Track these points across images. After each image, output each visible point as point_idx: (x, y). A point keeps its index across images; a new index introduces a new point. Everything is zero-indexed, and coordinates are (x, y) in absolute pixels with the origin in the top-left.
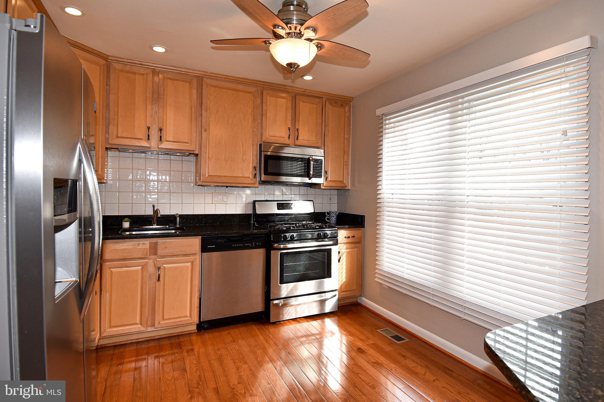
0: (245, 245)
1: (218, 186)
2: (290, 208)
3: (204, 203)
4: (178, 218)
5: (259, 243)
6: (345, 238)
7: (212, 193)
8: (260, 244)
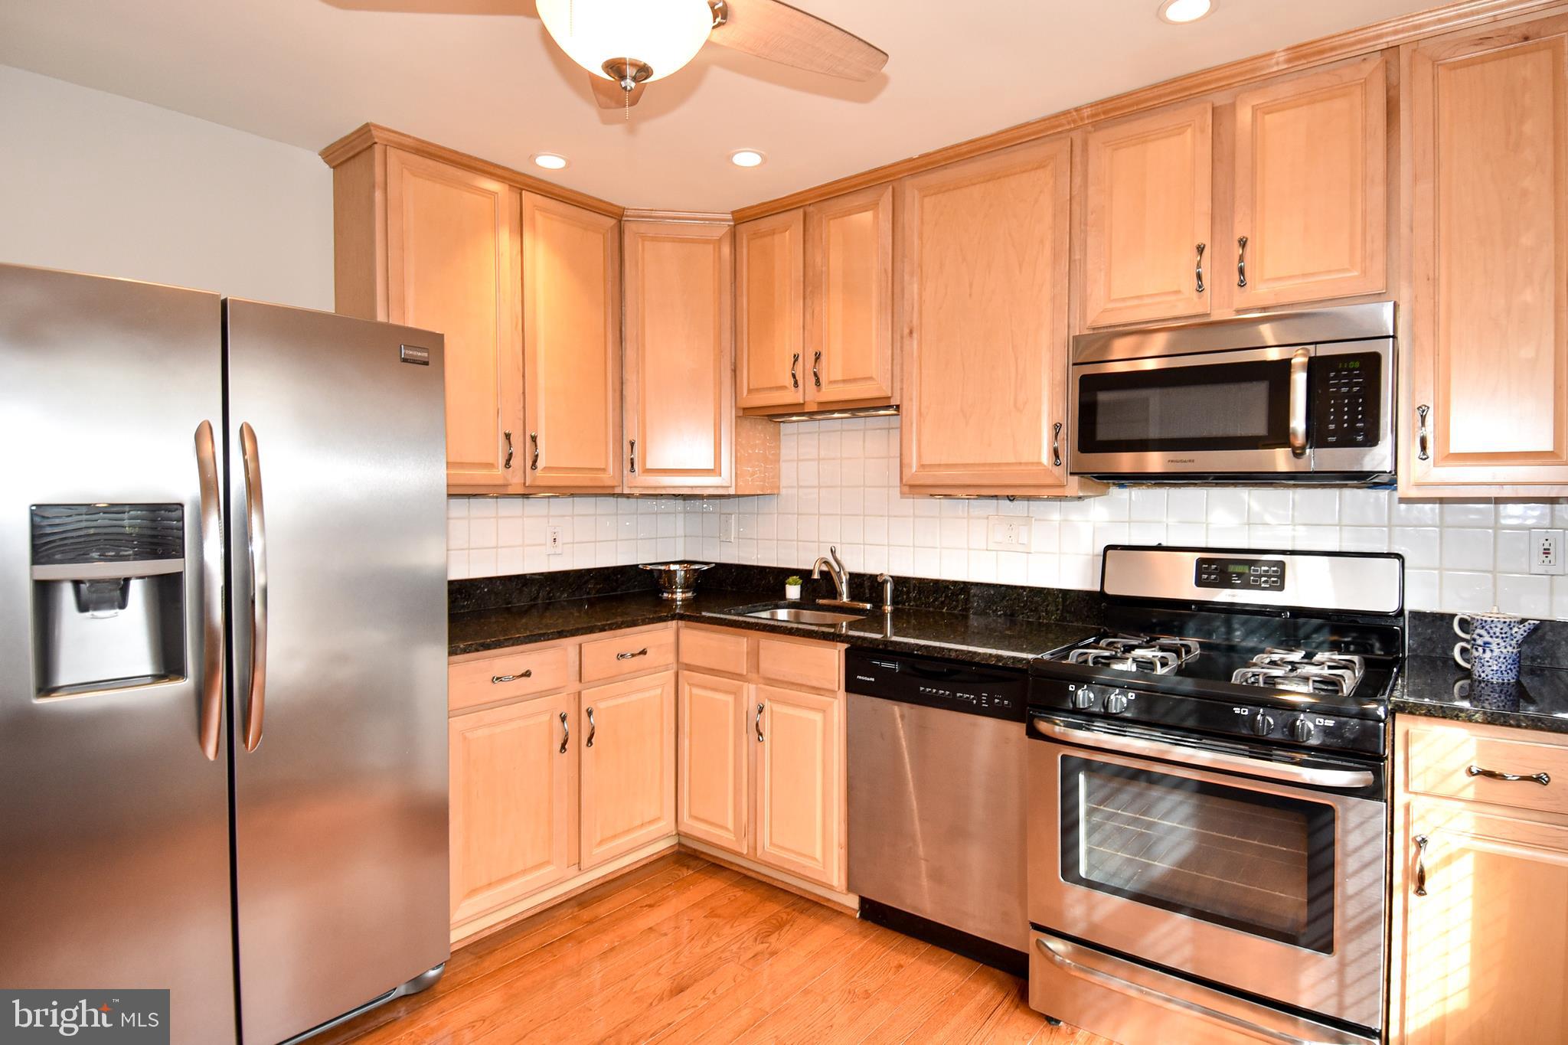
0: (958, 695)
1: (980, 497)
2: (1279, 585)
3: (966, 547)
4: (889, 587)
5: (1002, 700)
6: (1470, 772)
7: (988, 518)
8: (1006, 702)
